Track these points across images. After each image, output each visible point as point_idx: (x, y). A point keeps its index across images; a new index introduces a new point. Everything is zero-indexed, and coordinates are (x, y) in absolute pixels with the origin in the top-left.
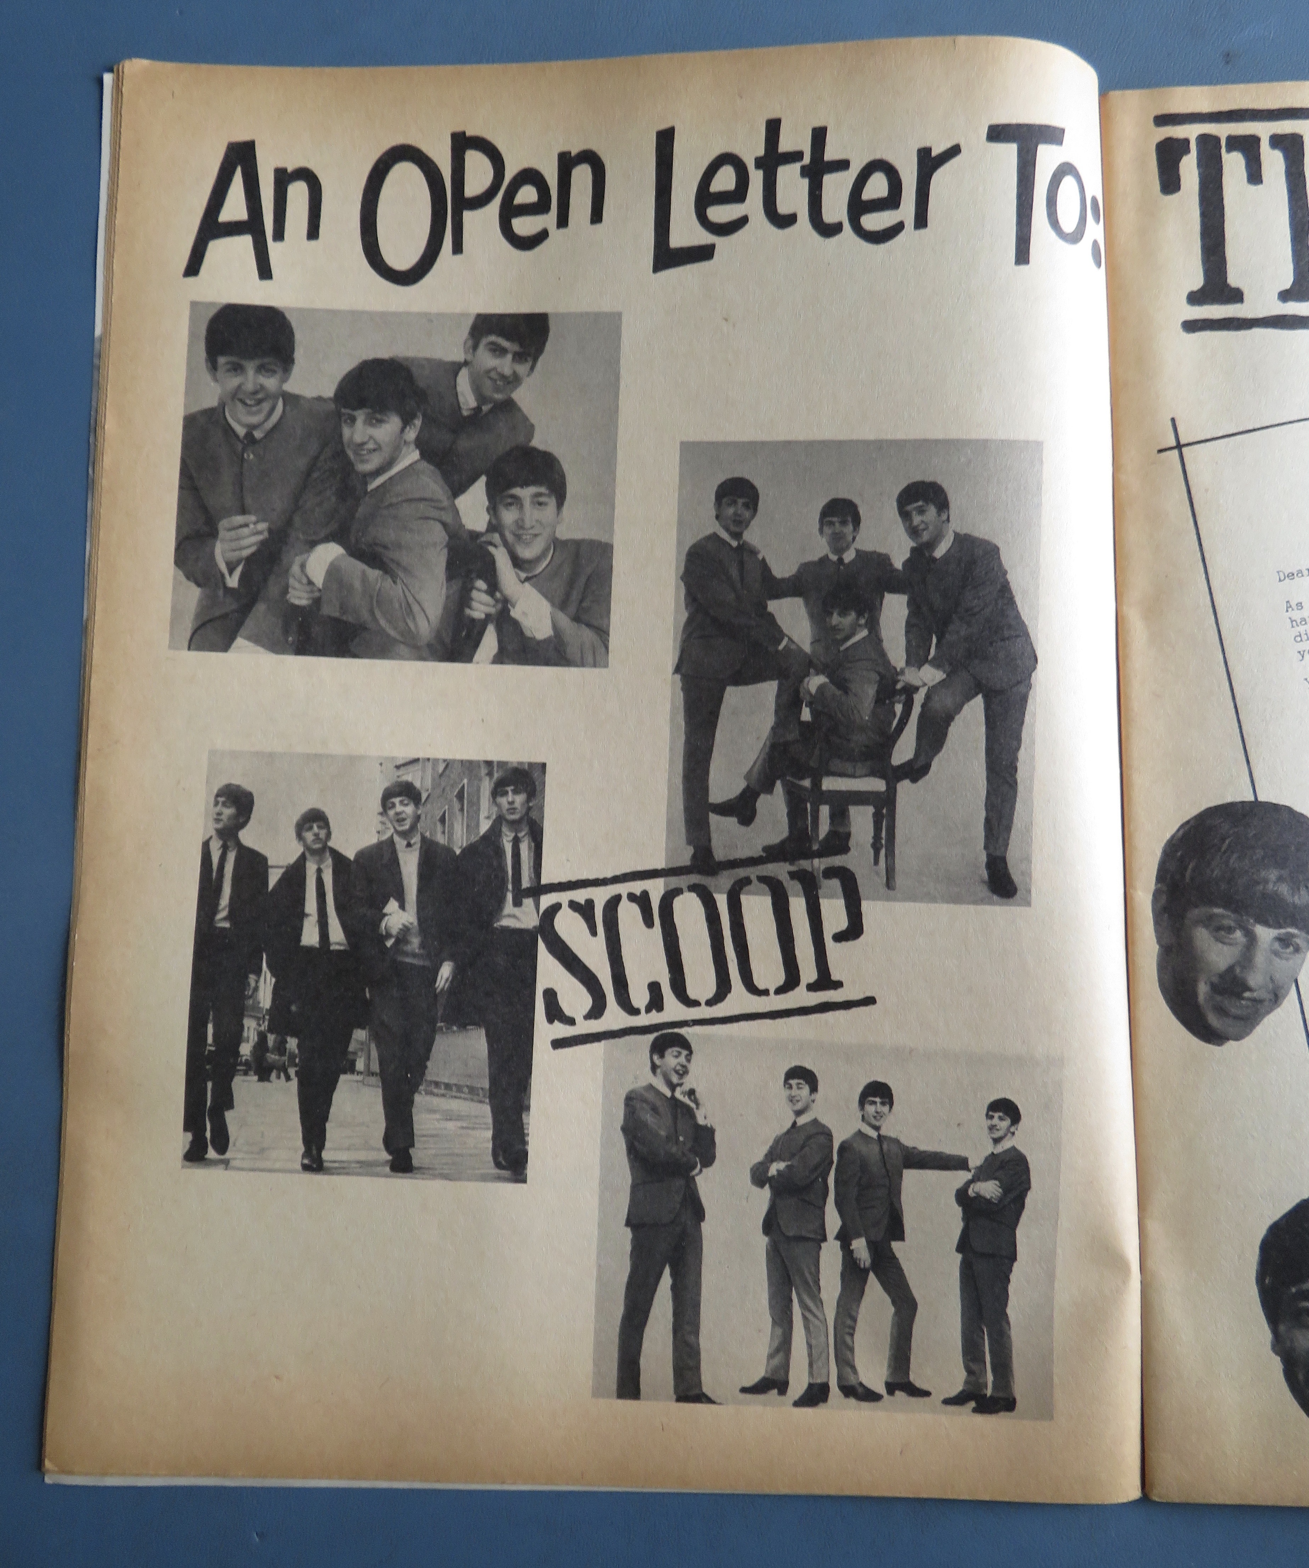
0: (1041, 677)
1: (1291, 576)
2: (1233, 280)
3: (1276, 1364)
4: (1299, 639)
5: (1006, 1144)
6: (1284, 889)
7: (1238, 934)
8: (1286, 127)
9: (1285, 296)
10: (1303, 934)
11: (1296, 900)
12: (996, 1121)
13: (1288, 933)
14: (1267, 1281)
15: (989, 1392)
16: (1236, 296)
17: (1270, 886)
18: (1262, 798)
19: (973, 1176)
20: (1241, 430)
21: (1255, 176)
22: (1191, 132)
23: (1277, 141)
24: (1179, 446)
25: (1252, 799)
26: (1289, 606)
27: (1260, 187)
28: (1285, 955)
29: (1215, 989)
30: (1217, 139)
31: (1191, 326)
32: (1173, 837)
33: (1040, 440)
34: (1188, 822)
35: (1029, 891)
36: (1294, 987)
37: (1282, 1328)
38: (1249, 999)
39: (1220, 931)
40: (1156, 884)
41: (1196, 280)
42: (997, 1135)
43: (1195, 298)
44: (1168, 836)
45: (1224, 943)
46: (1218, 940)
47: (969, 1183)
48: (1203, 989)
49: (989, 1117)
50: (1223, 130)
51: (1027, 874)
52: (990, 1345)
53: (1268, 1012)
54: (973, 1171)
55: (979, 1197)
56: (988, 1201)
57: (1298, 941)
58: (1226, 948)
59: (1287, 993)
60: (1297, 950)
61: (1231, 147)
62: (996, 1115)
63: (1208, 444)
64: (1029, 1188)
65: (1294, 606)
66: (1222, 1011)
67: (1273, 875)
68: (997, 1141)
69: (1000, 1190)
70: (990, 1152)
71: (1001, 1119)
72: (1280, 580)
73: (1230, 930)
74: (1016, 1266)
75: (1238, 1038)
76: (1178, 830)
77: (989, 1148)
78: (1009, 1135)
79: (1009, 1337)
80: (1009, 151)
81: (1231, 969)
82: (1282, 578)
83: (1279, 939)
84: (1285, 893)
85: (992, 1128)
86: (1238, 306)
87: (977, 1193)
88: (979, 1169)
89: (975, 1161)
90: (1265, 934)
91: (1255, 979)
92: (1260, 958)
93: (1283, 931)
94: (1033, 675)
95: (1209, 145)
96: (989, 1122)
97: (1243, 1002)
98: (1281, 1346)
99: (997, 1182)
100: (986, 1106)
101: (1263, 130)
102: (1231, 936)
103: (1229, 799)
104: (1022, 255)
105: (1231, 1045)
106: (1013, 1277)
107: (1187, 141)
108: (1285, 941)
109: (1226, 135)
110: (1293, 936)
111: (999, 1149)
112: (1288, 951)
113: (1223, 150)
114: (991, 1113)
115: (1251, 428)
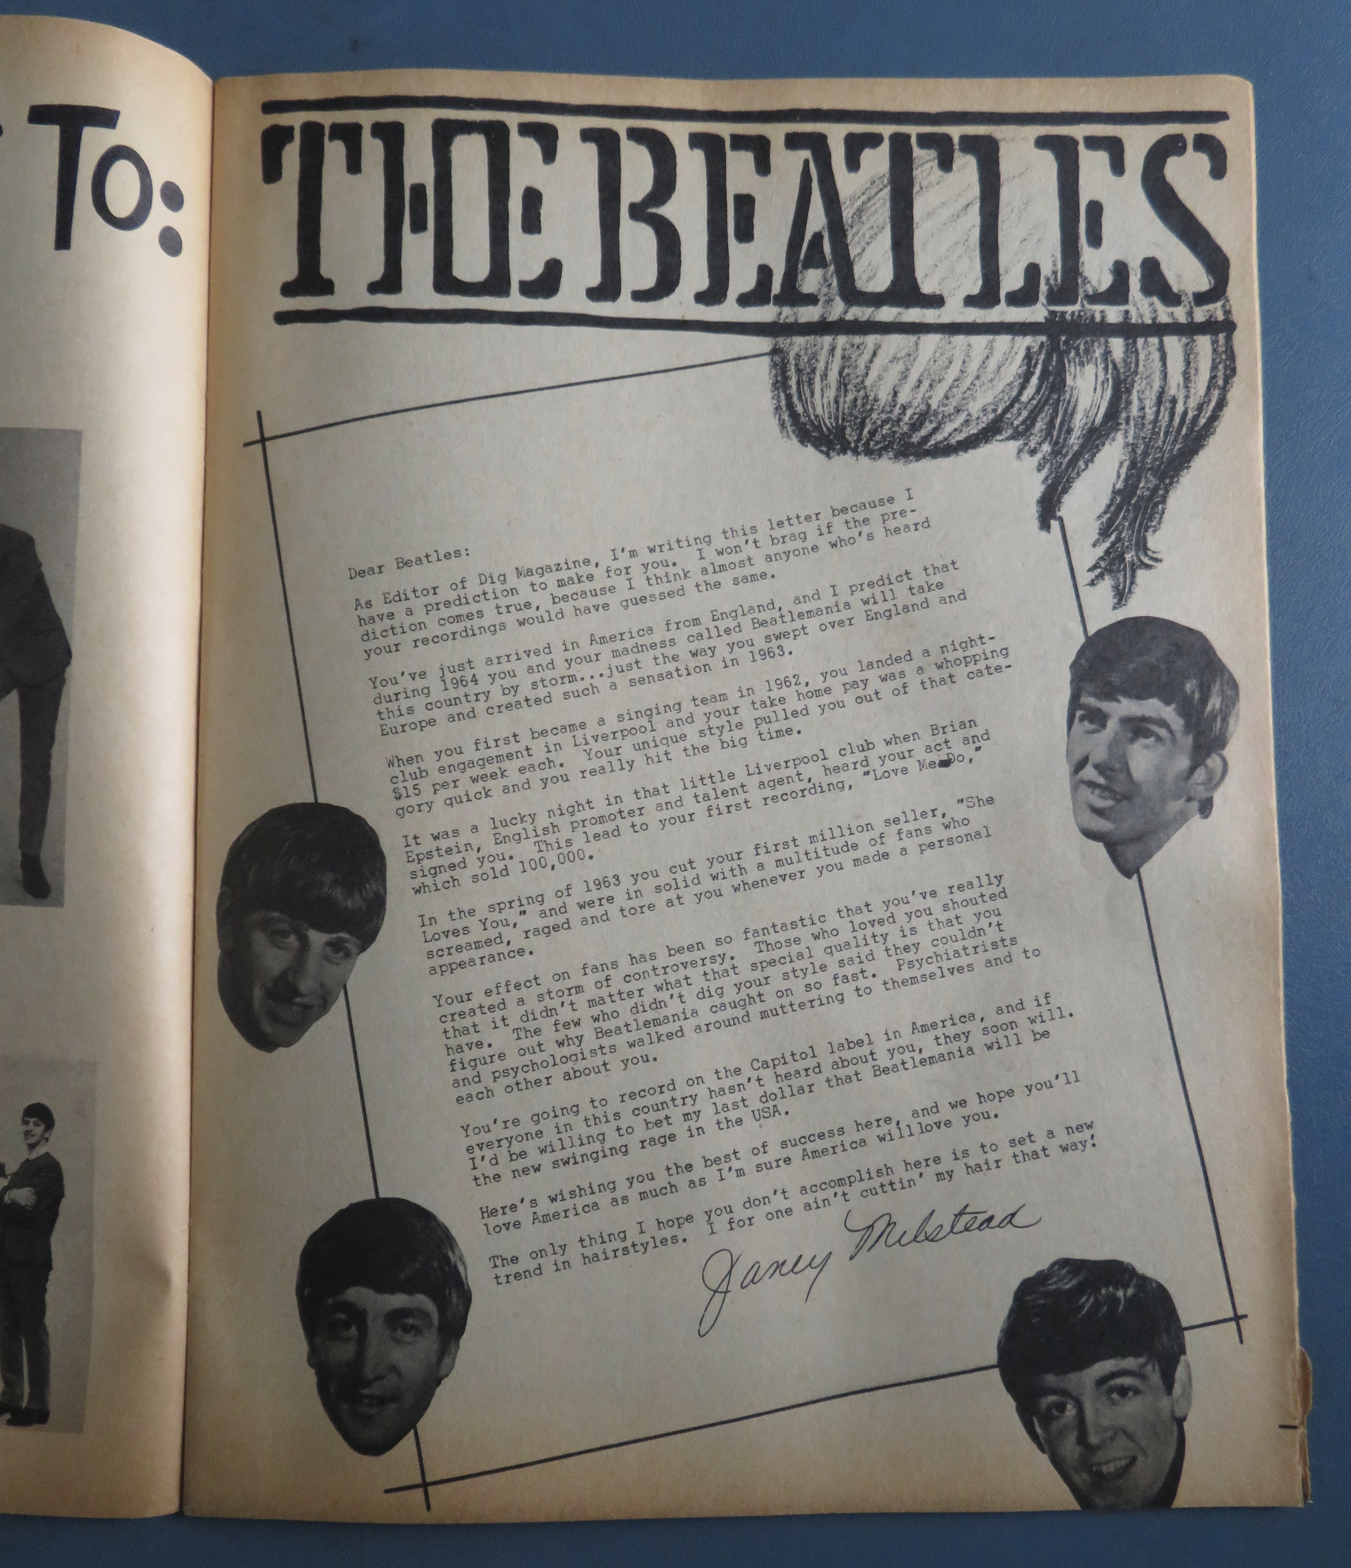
0: (76, 672)
1: (362, 573)
2: (326, 271)
3: (310, 1377)
4: (366, 638)
5: (41, 1151)
6: (338, 893)
7: (292, 939)
8: (388, 115)
9: (373, 288)
10: (354, 939)
11: (349, 903)
12: (31, 1126)
13: (339, 938)
14: (306, 1293)
15: (24, 1404)
16: (327, 287)
17: (326, 889)
18: (322, 800)
19: (10, 1182)
20: (322, 423)
21: (354, 165)
22: (296, 120)
23: (379, 130)
24: (263, 440)
25: (312, 800)
26: (358, 603)
27: (358, 176)
28: (336, 961)
29: (270, 994)
30: (321, 127)
31: (283, 318)
32: (239, 838)
33: (78, 429)
34: (253, 823)
35: (62, 891)
36: (342, 994)
37: (318, 1340)
38: (298, 1005)
39: (276, 936)
40: (221, 887)
41: (290, 271)
42: (33, 1140)
43: (288, 290)
44: (234, 838)
45: (279, 948)
46: (275, 944)
47: (6, 1189)
48: (258, 994)
49: (25, 1123)
50: (327, 118)
51: (60, 873)
52: (29, 1355)
53: (317, 1019)
54: (9, 1177)
55: (14, 1204)
56: (23, 1209)
57: (348, 945)
58: (280, 952)
59: (337, 997)
60: (348, 955)
61: (332, 137)
62: (32, 1120)
63: (290, 438)
64: (62, 1195)
65: (363, 604)
66: (274, 1017)
67: (328, 878)
68: (32, 1147)
69: (35, 1197)
70: (24, 1159)
71: (36, 1124)
72: (351, 578)
73: (285, 934)
74: (52, 1276)
75: (288, 1045)
76: (244, 832)
77: (24, 1155)
78: (43, 1141)
79: (48, 1348)
80: (51, 134)
81: (284, 974)
82: (353, 575)
83: (330, 944)
84: (339, 896)
85: (27, 1134)
86: (329, 297)
87: (13, 1200)
88: (15, 1175)
89: (12, 1168)
90: (318, 938)
91: (306, 985)
92: (312, 963)
93: (335, 935)
94: (68, 669)
95: (312, 132)
96: (25, 1128)
97: (294, 1008)
98: (316, 1359)
99: (32, 1190)
100: (21, 1113)
101: (366, 118)
102: (286, 940)
103: (291, 801)
104: (63, 240)
105: (281, 1050)
106: (50, 1286)
107: (291, 129)
108: (336, 946)
109: (330, 124)
110: (346, 941)
111: (34, 1155)
112: (338, 956)
113: (326, 138)
114: (26, 1119)
115: (332, 422)
